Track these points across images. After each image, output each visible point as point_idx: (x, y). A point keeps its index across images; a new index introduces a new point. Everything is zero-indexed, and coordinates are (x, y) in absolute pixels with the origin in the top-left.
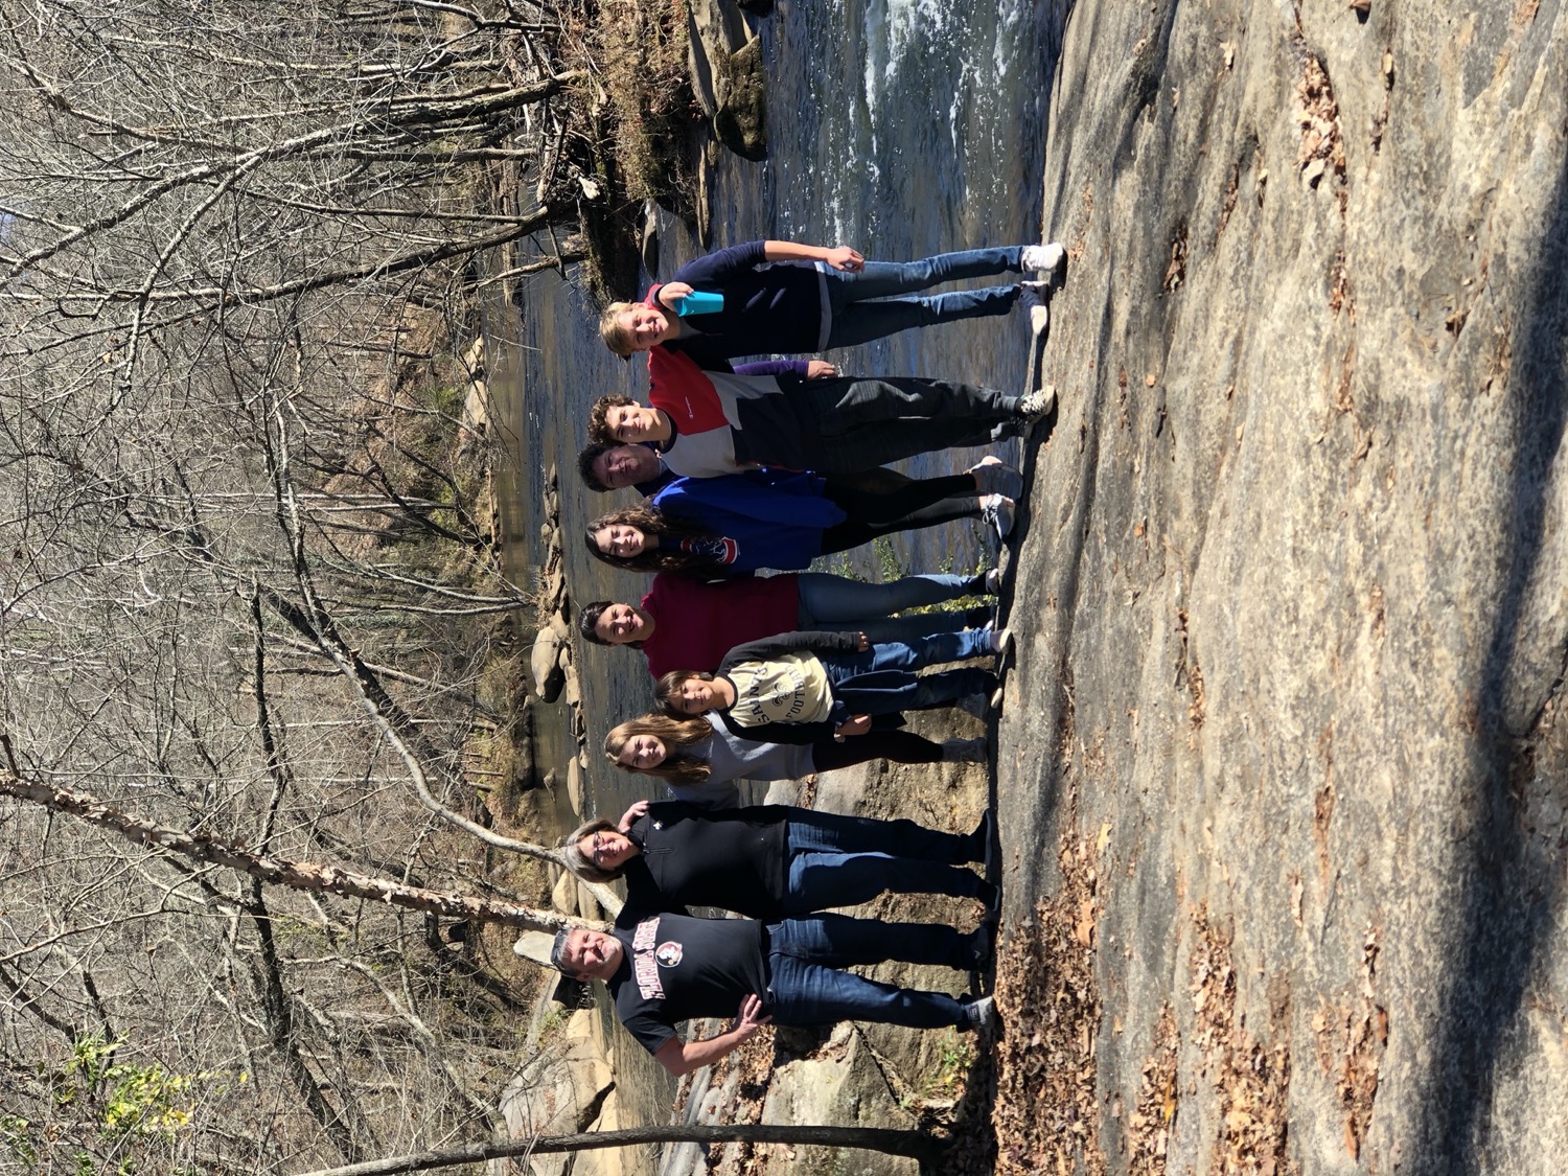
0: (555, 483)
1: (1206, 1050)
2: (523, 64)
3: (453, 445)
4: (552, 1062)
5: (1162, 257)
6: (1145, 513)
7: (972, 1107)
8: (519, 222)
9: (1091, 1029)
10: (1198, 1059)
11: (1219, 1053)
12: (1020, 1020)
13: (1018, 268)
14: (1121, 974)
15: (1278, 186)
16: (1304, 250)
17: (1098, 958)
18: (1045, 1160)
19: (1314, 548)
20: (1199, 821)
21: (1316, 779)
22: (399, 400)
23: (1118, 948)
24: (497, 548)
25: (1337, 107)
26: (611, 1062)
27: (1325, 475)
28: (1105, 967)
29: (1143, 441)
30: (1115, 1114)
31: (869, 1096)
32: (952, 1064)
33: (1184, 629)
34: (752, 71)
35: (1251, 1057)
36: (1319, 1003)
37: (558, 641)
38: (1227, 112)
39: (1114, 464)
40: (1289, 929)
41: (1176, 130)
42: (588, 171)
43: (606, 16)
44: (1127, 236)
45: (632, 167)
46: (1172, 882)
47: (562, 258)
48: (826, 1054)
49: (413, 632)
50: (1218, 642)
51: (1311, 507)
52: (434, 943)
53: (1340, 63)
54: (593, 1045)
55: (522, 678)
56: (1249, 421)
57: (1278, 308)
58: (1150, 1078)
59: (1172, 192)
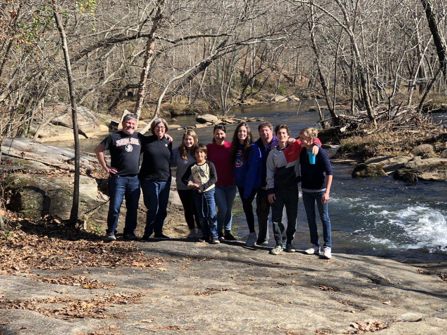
0: (259, 121)
1: (103, 296)
2: (378, 110)
3: (270, 92)
4: (94, 120)
5: (329, 285)
6: (256, 280)
7: (84, 234)
8: (333, 109)
9: (108, 265)
10: (101, 294)
11: (103, 300)
12: (110, 247)
13: (325, 246)
14: (124, 274)
15: (351, 315)
16: (332, 323)
17: (128, 267)
18: (70, 253)
19: (247, 325)
20: (169, 294)
21: (182, 326)
22: (282, 77)
23: (131, 273)
24: (240, 105)
25: (374, 332)
26: (94, 137)
27: (268, 328)
28: (126, 269)
29: (276, 279)
30: (84, 272)
31: (87, 205)
32: (96, 229)
33: (223, 291)
34: (378, 174)
35: (102, 308)
36: (118, 327)
37: (213, 122)
38: (371, 302)
39: (269, 272)
40: (139, 318)
41: (365, 288)
42: (348, 129)
43: (393, 133)
44: (334, 275)
45: (349, 141)
46: (151, 287)
47: (323, 122)
48: (99, 193)
49: (216, 81)
50: (220, 299)
51: (259, 324)
52: (128, 87)
53: (386, 332)
54: (99, 132)
55: (203, 112)
56: (283, 308)
57: (316, 316)
58: (95, 281)
59: (347, 287)
